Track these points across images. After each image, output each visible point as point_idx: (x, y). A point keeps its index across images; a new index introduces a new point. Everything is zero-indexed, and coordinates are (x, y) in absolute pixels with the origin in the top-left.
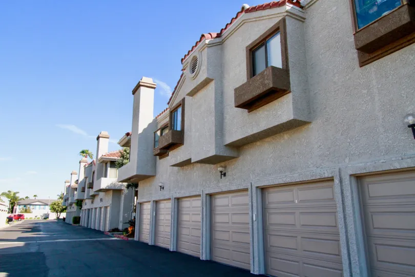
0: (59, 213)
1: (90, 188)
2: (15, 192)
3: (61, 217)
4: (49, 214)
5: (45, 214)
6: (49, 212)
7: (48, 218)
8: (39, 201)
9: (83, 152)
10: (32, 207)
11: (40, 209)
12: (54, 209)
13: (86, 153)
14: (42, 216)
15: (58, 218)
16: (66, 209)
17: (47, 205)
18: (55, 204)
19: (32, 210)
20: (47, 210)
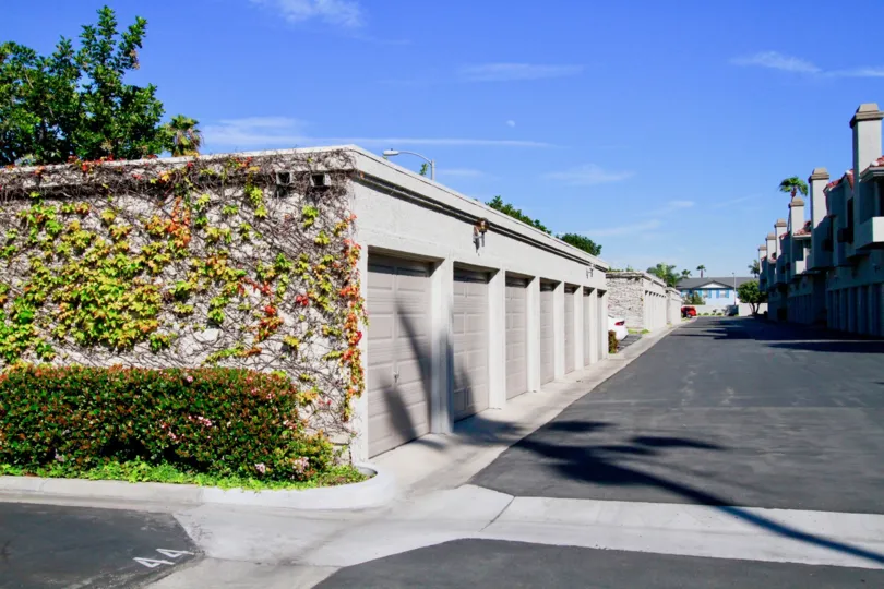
0: (756, 305)
1: (844, 241)
2: (669, 265)
3: (761, 312)
4: (737, 307)
5: (731, 307)
6: (738, 302)
7: (737, 313)
8: (714, 282)
9: (786, 183)
10: (703, 293)
11: (718, 296)
12: (744, 297)
13: (794, 185)
14: (726, 311)
15: (755, 314)
16: (767, 296)
17: (731, 288)
18: (746, 287)
19: (703, 300)
20: (733, 298)
